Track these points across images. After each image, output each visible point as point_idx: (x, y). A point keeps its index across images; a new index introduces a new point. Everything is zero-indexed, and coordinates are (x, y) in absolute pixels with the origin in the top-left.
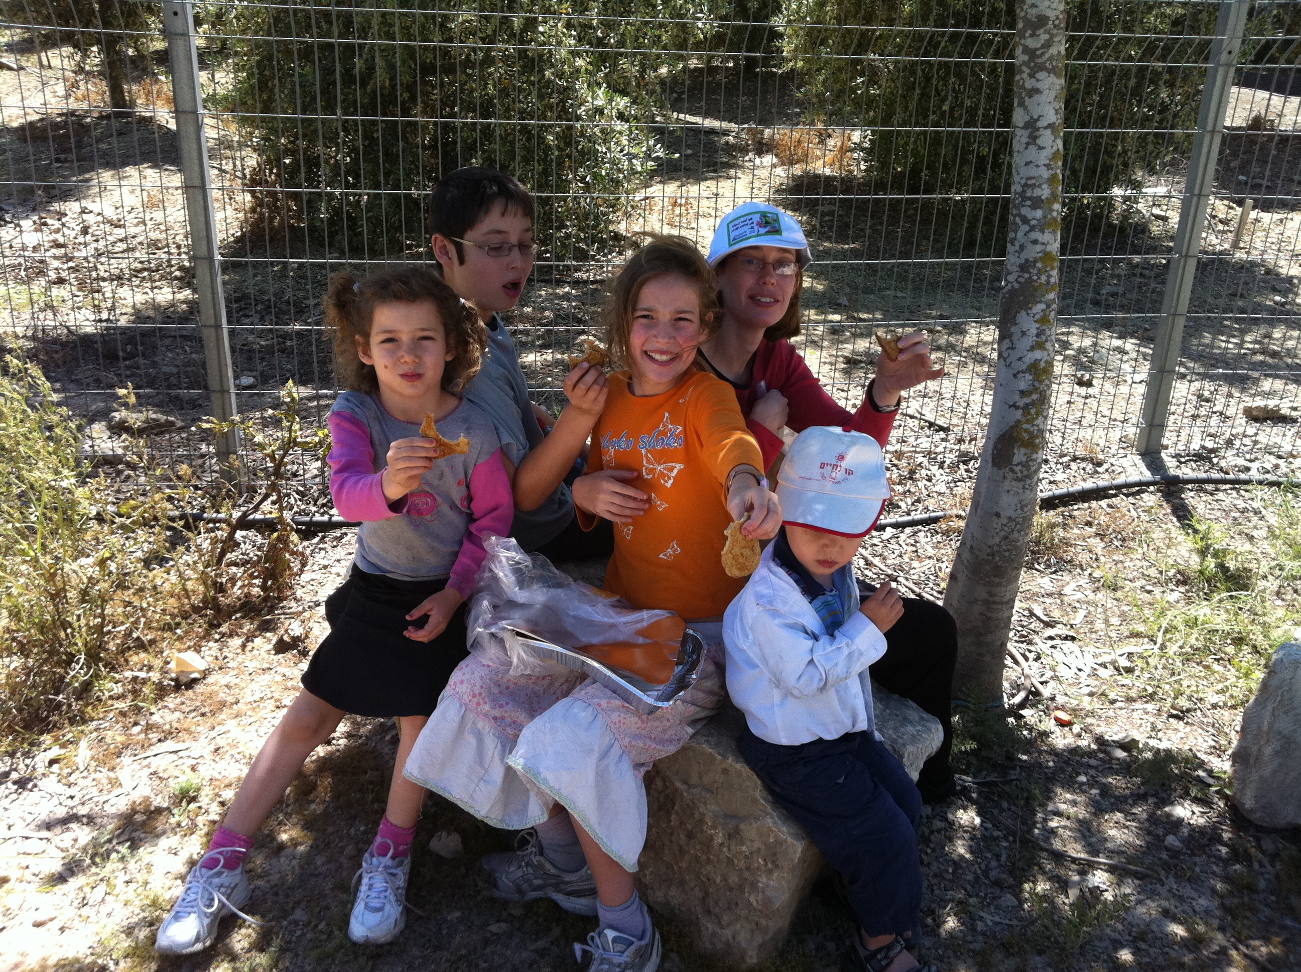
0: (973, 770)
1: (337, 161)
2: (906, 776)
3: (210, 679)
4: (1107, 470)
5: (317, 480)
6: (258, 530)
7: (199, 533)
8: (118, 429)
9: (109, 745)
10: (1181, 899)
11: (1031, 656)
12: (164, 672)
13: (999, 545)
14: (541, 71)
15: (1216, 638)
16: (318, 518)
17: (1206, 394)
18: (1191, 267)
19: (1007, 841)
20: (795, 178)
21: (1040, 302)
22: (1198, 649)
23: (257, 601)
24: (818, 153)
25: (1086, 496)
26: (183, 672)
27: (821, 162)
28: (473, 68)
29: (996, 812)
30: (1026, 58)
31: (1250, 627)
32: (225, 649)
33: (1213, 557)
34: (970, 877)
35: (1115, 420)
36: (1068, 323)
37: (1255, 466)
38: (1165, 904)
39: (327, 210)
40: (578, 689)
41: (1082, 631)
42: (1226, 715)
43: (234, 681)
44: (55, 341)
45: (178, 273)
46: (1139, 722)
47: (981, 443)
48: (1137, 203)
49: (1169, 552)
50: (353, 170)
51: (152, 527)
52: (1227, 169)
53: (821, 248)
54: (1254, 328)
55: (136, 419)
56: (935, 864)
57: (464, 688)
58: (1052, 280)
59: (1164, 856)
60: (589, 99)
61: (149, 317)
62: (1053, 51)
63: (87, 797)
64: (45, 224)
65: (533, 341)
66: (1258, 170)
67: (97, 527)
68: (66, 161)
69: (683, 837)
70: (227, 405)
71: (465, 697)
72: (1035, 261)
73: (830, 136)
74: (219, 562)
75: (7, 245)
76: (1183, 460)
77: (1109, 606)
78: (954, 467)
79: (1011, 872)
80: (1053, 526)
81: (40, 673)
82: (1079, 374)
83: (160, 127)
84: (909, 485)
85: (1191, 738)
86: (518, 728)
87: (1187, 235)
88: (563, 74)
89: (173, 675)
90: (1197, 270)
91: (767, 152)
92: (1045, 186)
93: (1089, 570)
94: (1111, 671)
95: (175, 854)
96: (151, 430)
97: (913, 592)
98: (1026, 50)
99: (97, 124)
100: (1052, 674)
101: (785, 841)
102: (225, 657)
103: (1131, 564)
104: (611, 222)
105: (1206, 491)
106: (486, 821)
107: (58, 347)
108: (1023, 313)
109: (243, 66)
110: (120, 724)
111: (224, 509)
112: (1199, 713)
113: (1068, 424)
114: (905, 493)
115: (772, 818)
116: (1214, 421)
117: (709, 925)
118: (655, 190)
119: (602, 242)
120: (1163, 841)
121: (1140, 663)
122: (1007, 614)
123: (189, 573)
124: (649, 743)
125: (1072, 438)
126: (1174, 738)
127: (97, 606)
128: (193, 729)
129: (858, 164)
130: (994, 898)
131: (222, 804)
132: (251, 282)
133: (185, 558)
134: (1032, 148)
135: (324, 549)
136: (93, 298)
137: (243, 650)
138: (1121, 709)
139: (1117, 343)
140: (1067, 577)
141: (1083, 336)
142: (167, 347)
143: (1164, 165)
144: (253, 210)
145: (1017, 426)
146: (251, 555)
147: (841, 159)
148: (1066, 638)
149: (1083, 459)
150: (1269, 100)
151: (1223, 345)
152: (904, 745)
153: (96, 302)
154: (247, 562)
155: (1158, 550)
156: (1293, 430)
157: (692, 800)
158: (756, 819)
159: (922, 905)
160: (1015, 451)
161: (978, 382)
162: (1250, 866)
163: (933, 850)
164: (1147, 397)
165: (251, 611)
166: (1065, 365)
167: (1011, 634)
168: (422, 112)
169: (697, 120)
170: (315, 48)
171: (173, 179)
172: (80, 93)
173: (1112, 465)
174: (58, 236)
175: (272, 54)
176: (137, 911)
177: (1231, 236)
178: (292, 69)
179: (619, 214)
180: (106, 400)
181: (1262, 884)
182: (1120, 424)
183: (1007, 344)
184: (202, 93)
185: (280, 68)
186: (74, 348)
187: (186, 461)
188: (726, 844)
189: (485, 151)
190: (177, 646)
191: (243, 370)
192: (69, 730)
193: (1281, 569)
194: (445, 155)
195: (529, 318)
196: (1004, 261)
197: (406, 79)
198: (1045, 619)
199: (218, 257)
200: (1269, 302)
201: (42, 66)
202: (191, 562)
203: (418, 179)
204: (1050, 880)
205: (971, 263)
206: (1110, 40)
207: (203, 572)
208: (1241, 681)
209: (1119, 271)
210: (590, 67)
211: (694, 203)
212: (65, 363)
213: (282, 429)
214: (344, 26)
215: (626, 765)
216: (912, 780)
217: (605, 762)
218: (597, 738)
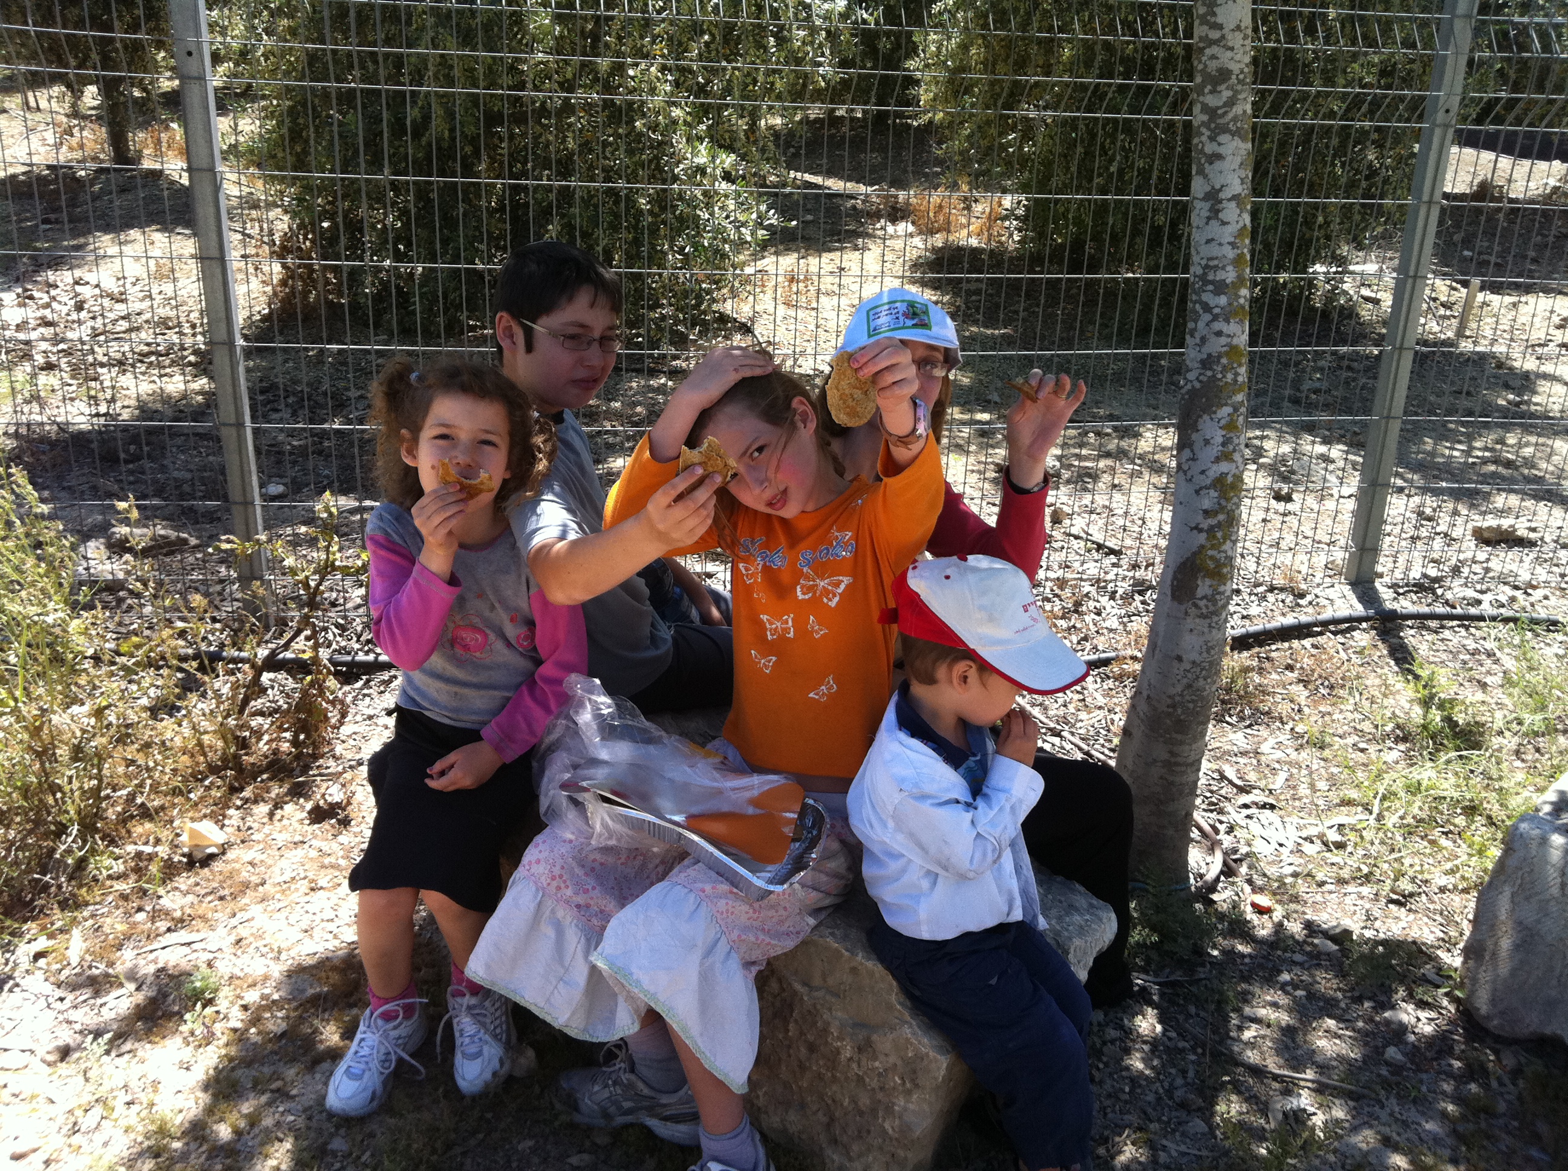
0: (1153, 967)
1: (385, 225)
2: (1072, 976)
3: (230, 855)
4: (1310, 603)
5: (361, 611)
6: (289, 672)
7: (218, 676)
8: (118, 547)
9: (107, 935)
10: (1405, 1124)
11: (1222, 828)
12: (175, 846)
13: (1181, 695)
14: (631, 122)
15: (1444, 807)
16: (361, 657)
17: (1428, 511)
18: (1407, 362)
19: (1195, 1053)
20: (935, 250)
21: (1226, 405)
22: (1421, 821)
23: (288, 759)
24: (964, 221)
25: (1286, 634)
26: (197, 846)
27: (966, 231)
28: (549, 118)
29: (1181, 1018)
30: (1205, 118)
31: (1484, 794)
32: (249, 818)
33: (1438, 708)
34: (1151, 1098)
35: (1319, 542)
36: (1261, 426)
37: (1487, 598)
38: (1386, 1130)
39: (373, 284)
40: (676, 870)
41: (1282, 797)
42: (1457, 900)
43: (259, 857)
44: (44, 439)
45: (192, 358)
46: (1353, 908)
47: (1159, 569)
48: (1343, 282)
49: (1386, 702)
50: (403, 236)
51: (158, 668)
52: (1449, 243)
53: (967, 334)
54: (1484, 432)
55: (140, 536)
56: (1109, 1081)
57: (540, 869)
58: (1240, 379)
59: (1384, 1072)
60: (689, 156)
61: (156, 411)
62: (1238, 110)
64: (31, 298)
65: (622, 443)
66: (1486, 244)
67: (93, 669)
68: (57, 221)
69: (803, 1050)
70: (251, 521)
71: (543, 879)
72: (1220, 357)
73: (976, 201)
74: (241, 711)
76: (1401, 591)
77: (1315, 767)
78: (1128, 598)
79: (1200, 1092)
80: (1246, 670)
81: (24, 847)
82: (1276, 486)
83: (173, 182)
84: (1074, 620)
85: (1415, 928)
86: (605, 917)
87: (1402, 323)
88: (657, 125)
89: (186, 850)
90: (1414, 362)
91: (902, 218)
92: (1230, 268)
93: (1291, 724)
94: (1318, 846)
95: (187, 1069)
96: (157, 549)
97: (1080, 749)
98: (1205, 108)
99: (95, 178)
100: (1247, 849)
101: (927, 1054)
102: (250, 828)
103: (1341, 717)
104: (714, 301)
105: (1428, 629)
106: (566, 1030)
107: (45, 447)
108: (1206, 417)
109: (272, 113)
110: (121, 910)
111: (248, 647)
112: (1424, 897)
113: (1264, 547)
114: (1069, 629)
115: (911, 1026)
116: (1438, 543)
117: (835, 1157)
118: (768, 262)
119: (704, 324)
120: (1383, 1053)
121: (1352, 837)
122: (1192, 778)
123: (205, 725)
124: (762, 937)
125: (1269, 564)
126: (1394, 928)
127: (92, 765)
128: (210, 916)
129: (1011, 235)
130: (1180, 1123)
131: (245, 1008)
132: (279, 369)
133: (198, 706)
134: (1214, 223)
135: (369, 695)
136: (88, 388)
137: (271, 819)
138: (1330, 892)
139: (1321, 449)
140: (1264, 732)
141: (1280, 440)
142: (179, 447)
143: (1373, 237)
144: (283, 283)
145: (1200, 552)
146: (281, 702)
147: (989, 230)
148: (1264, 806)
149: (1282, 590)
150: (1496, 161)
151: (1447, 452)
152: (1070, 939)
153: (93, 393)
154: (276, 711)
155: (1372, 700)
156: (1532, 556)
157: (814, 1005)
158: (892, 1029)
159: (1093, 1132)
160: (1199, 582)
161: (1156, 496)
162: (1486, 1086)
163: (1106, 1065)
164: (1357, 515)
165: (280, 771)
166: (1260, 474)
167: (1198, 801)
168: (487, 170)
169: (818, 180)
170: (358, 93)
171: (186, 245)
172: (74, 141)
173: (1317, 596)
174: (47, 313)
175: (306, 100)
176: (140, 1139)
177: (1455, 322)
178: (331, 117)
179: (725, 291)
180: (103, 514)
181: (1502, 1107)
182: (1326, 547)
183: (1187, 453)
184: (221, 144)
185: (316, 115)
186: (65, 448)
187: (201, 588)
188: (856, 1058)
189: (563, 216)
190: (190, 814)
191: (270, 477)
192: (59, 917)
193: (1520, 723)
194: (515, 220)
195: (617, 416)
196: (1182, 354)
197: (470, 130)
198: (1239, 783)
199: (240, 342)
200: (1501, 402)
201: (29, 108)
202: (207, 711)
203: (483, 247)
204: (1247, 1100)
205: (1145, 355)
206: (1307, 93)
207: (222, 724)
208: (1474, 859)
209: (1322, 363)
210: (689, 119)
211: (815, 278)
212: (54, 466)
213: (318, 550)
214: (395, 67)
215: (735, 964)
216: (1079, 981)
217: (710, 960)
218: (701, 931)
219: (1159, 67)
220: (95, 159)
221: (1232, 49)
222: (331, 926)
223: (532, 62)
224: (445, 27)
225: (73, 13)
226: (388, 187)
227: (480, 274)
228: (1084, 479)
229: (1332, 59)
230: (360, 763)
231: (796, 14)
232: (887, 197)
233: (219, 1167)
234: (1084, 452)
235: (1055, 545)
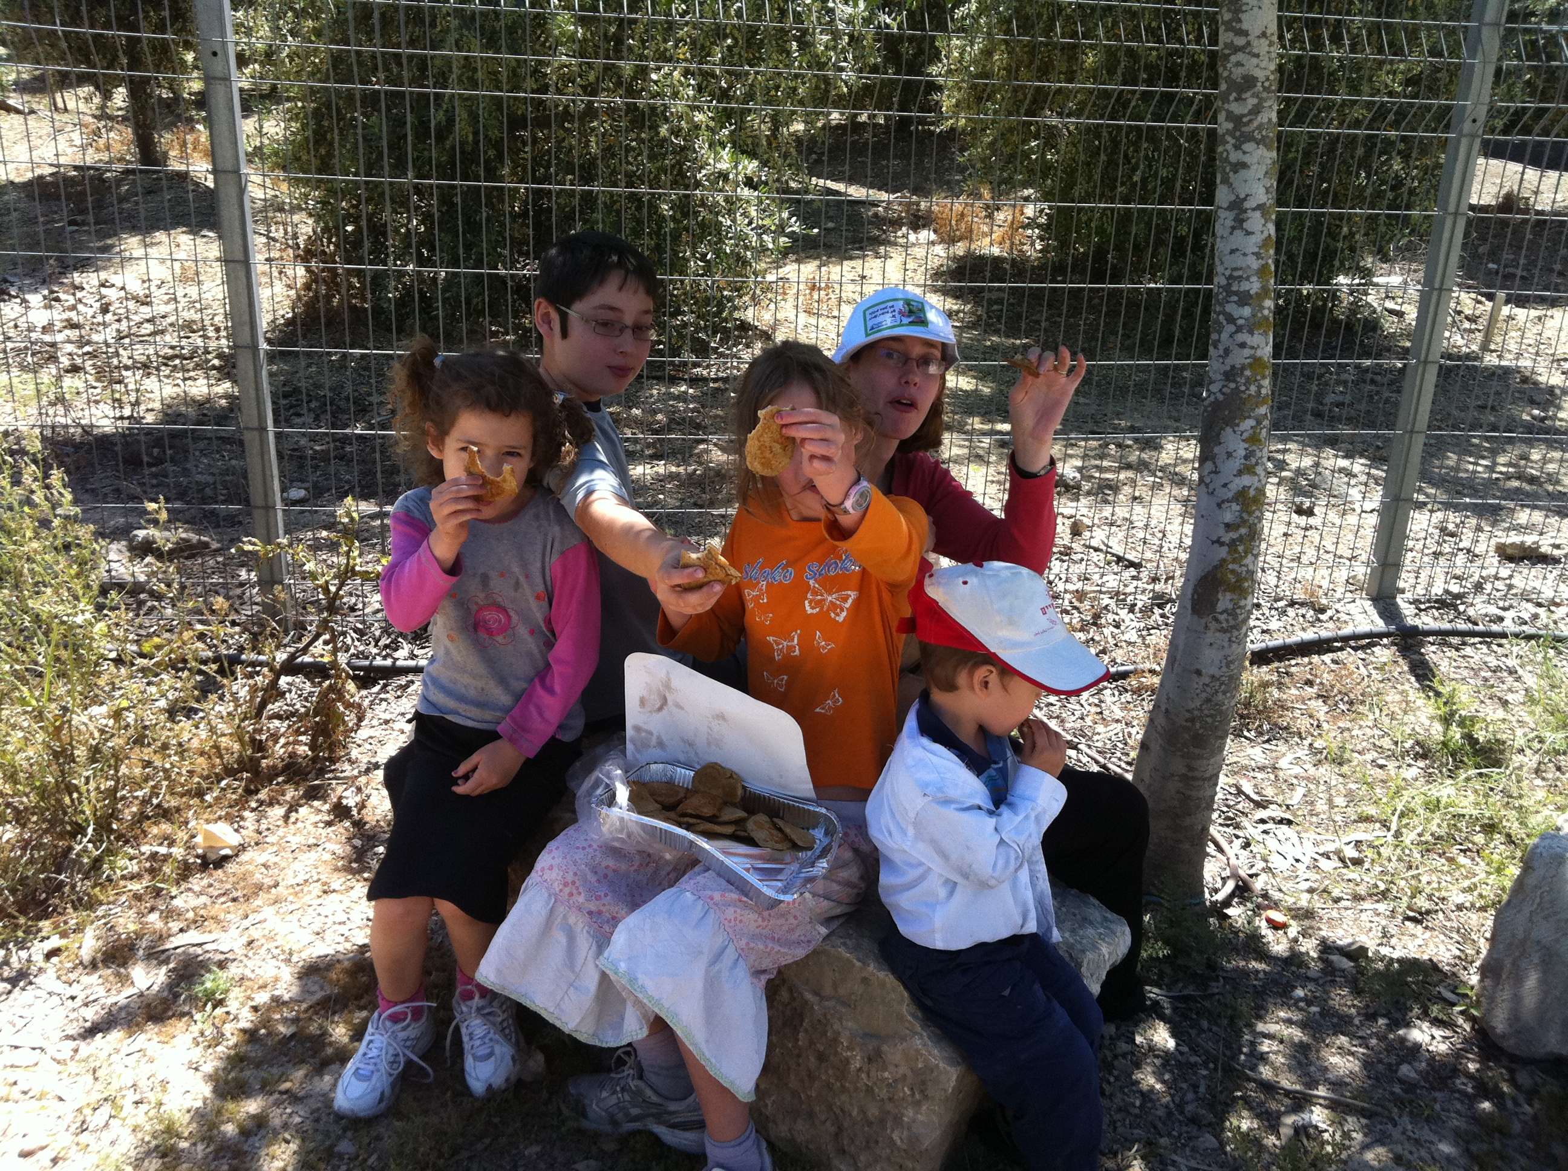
0: (1166, 981)
1: (408, 230)
2: (1085, 989)
3: (244, 857)
4: (1331, 618)
5: (379, 615)
6: (306, 676)
7: (236, 679)
8: (141, 550)
9: (120, 935)
10: (1417, 1143)
11: (1239, 843)
12: (189, 847)
13: (1201, 710)
14: (655, 128)
15: (1462, 825)
16: (379, 662)
17: (1451, 527)
18: (1431, 376)
19: (1207, 1068)
20: (955, 259)
21: (1249, 417)
22: (1440, 838)
23: (304, 762)
24: (986, 229)
25: (1306, 649)
26: (211, 847)
27: (988, 239)
28: (572, 122)
29: (1193, 1032)
30: (1230, 126)
31: (1503, 812)
32: (264, 821)
33: (1458, 726)
34: (1161, 1112)
35: (1341, 557)
36: (1284, 439)
37: (1509, 615)
38: (1399, 1149)
39: (396, 289)
40: (686, 877)
41: (1300, 813)
42: (1474, 918)
43: (273, 859)
44: (69, 442)
45: (216, 362)
46: (1369, 925)
47: (1179, 582)
48: (1367, 294)
49: (1406, 719)
50: (426, 241)
51: (178, 670)
52: (1474, 256)
53: (988, 343)
54: (1509, 448)
55: (166, 538)
56: (1119, 1095)
57: (554, 875)
58: (1264, 391)
59: (1397, 1089)
60: (711, 161)
61: (180, 414)
62: (1263, 118)
63: (91, 998)
64: (57, 300)
65: (642, 451)
66: (1512, 257)
67: (113, 669)
68: (83, 223)
69: (812, 1059)
70: (272, 524)
71: (556, 885)
72: (1243, 368)
73: (998, 209)
74: (259, 714)
75: (12, 324)
76: (1423, 607)
77: (1333, 783)
78: (1147, 611)
79: (1211, 1107)
80: (1265, 685)
81: (39, 846)
82: (1298, 500)
83: (197, 184)
84: (1093, 632)
85: (1431, 945)
86: (613, 923)
87: (1427, 337)
88: (680, 130)
89: (200, 851)
90: (1439, 376)
91: (924, 226)
92: (1254, 279)
93: (1309, 740)
94: (1335, 863)
95: (196, 1069)
96: (183, 551)
97: (1097, 762)
98: (1230, 116)
99: (122, 180)
100: (1263, 864)
101: (937, 1066)
102: (264, 830)
103: (1360, 733)
104: (736, 308)
105: (1450, 645)
106: (576, 1035)
107: (70, 450)
108: (1229, 430)
109: (297, 115)
110: (134, 910)
111: (267, 650)
112: (1441, 915)
113: (1285, 561)
115: (921, 1037)
116: (1461, 559)
117: (842, 1167)
118: (790, 270)
119: (726, 332)
120: (1396, 1071)
121: (1370, 853)
122: (1209, 793)
123: (222, 727)
124: (771, 945)
125: (1289, 578)
126: (1410, 946)
127: (109, 766)
128: (222, 916)
129: (1033, 244)
130: (1190, 1139)
131: (255, 1009)
132: (302, 373)
133: (218, 709)
134: (1238, 233)
135: (385, 700)
136: (113, 391)
137: (286, 822)
138: (1346, 909)
139: (1343, 463)
140: (1282, 747)
141: (1302, 454)
142: (201, 451)
143: (1397, 248)
144: (307, 287)
145: (1221, 566)
146: (298, 706)
147: (1011, 238)
148: (1281, 821)
149: (1302, 604)
150: (1523, 173)
151: (1471, 467)
152: (1083, 951)
153: (117, 396)
154: (293, 714)
155: (1392, 716)
156: (1556, 573)
157: (825, 1015)
158: (903, 1039)
159: (1101, 1146)
160: (1220, 596)
161: (1177, 509)
162: (1501, 1104)
163: (1117, 1078)
164: (1379, 530)
165: (295, 774)
166: (1281, 489)
167: (1215, 816)
168: (511, 174)
169: (840, 187)
170: (383, 95)
171: (210, 247)
172: (102, 142)
173: (1337, 611)
174: (73, 315)
175: (330, 103)
176: (147, 1139)
177: (1479, 336)
178: (355, 119)
179: (746, 298)
180: (125, 516)
181: (1517, 1127)
182: (1347, 562)
183: (1209, 465)
184: (246, 146)
185: (341, 117)
186: (89, 451)
187: (222, 591)
188: (865, 1069)
189: (585, 222)
190: (206, 816)
191: (292, 481)
192: (73, 918)
193: (1541, 741)
194: (537, 225)
195: (637, 423)
196: (1206, 365)
197: (494, 134)
198: (1256, 797)
199: (264, 346)
200: (1526, 417)
201: (57, 109)
202: (224, 714)
203: (506, 252)
204: (1258, 1116)
205: (1167, 366)
206: (1333, 101)
207: (239, 727)
208: (1492, 877)
209: (1344, 376)
210: (712, 124)
211: (837, 286)
212: (78, 468)
213: (338, 554)
214: (419, 70)
215: (742, 972)
216: (1091, 994)
217: (717, 967)
218: (708, 938)
219: (1183, 74)
220: (121, 160)
221: (1257, 56)
222: (343, 929)
223: (556, 65)
224: (469, 29)
225: (101, 14)
226: (412, 191)
227: (502, 279)
228: (1105, 491)
229: (1357, 66)
230: (376, 766)
231: (818, 18)
232: (910, 204)
233: (226, 1167)
234: (1105, 463)
235: (1074, 557)
